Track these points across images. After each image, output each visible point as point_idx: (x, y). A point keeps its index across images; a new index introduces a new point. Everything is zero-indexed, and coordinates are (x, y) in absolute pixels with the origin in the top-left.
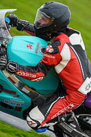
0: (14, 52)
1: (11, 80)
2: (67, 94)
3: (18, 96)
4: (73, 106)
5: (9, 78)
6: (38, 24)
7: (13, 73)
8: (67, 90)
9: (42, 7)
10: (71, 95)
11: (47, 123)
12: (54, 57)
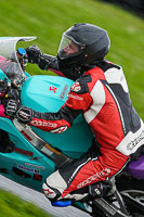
0: (30, 96)
1: (26, 135)
2: (102, 155)
3: (36, 159)
4: (109, 171)
5: (22, 132)
6: (63, 52)
7: (25, 123)
8: (102, 148)
9: (70, 29)
10: (106, 155)
11: (71, 193)
12: (81, 99)
